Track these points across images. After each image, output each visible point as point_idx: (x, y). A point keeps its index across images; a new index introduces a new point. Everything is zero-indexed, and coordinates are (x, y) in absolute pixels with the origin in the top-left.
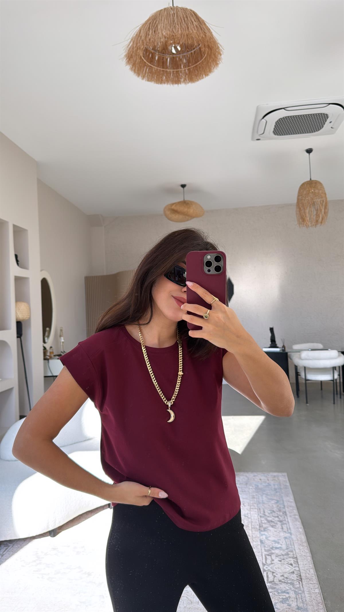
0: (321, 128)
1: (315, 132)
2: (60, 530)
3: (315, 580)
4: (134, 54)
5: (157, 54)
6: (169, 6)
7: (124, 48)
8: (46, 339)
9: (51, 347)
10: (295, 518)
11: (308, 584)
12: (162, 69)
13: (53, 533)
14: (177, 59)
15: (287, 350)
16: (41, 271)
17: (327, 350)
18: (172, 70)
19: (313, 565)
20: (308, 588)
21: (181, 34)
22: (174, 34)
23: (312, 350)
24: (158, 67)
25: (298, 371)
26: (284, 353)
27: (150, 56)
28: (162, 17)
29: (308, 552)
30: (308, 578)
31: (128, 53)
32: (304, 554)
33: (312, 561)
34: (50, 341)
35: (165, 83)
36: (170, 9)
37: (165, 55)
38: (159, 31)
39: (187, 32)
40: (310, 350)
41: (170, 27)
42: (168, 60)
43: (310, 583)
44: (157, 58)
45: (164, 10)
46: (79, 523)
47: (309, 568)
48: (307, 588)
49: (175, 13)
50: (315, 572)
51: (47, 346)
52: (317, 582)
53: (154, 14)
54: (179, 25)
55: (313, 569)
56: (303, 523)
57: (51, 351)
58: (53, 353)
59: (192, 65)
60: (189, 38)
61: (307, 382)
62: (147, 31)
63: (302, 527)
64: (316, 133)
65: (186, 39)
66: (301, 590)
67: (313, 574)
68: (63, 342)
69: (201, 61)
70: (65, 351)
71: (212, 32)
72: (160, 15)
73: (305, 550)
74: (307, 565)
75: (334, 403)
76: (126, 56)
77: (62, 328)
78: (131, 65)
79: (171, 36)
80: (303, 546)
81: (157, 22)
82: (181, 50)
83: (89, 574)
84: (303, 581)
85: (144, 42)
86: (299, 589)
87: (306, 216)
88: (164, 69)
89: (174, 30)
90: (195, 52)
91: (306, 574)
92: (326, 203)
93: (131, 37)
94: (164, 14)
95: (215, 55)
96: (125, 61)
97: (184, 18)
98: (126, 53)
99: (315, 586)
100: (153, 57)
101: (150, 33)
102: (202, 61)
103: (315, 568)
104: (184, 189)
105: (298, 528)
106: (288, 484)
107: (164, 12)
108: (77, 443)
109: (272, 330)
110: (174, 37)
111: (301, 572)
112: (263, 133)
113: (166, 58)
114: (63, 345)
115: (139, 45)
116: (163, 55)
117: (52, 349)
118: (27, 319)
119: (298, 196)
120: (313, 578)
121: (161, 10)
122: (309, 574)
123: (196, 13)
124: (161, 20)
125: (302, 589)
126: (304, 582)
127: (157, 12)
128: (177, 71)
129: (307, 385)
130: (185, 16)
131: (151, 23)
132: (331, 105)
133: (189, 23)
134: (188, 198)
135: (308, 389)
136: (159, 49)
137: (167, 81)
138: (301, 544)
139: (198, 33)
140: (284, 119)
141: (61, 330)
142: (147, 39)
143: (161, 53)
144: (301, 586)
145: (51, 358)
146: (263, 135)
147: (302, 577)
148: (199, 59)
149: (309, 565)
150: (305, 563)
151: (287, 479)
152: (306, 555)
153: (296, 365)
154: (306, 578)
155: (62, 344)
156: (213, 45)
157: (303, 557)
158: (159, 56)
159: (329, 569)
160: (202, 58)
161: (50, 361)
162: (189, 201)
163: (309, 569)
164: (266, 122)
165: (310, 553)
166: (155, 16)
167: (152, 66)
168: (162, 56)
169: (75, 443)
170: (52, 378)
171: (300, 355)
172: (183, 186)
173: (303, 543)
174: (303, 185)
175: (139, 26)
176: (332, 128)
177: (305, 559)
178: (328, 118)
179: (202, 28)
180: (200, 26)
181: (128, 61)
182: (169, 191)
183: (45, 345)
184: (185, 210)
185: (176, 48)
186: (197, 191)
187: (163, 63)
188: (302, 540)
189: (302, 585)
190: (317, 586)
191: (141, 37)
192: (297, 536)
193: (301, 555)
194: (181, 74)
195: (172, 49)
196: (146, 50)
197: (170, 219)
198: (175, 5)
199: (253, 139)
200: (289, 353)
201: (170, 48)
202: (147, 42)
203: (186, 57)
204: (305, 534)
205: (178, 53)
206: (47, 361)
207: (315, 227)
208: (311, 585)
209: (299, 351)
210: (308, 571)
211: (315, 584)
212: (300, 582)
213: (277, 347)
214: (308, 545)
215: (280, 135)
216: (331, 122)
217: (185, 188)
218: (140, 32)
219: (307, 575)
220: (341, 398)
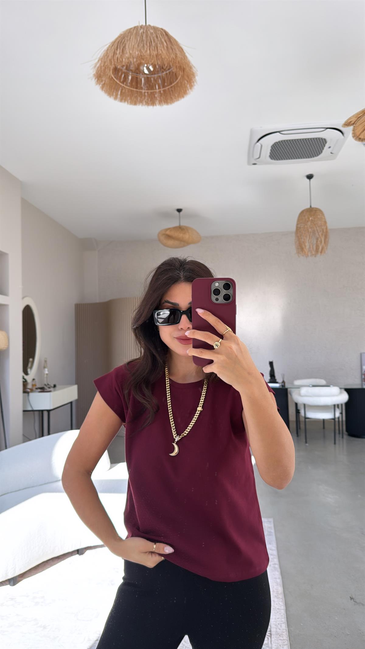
0: (320, 154)
1: (313, 157)
2: (20, 579)
3: (285, 636)
4: (102, 74)
5: (130, 73)
6: (141, 25)
7: (92, 67)
8: (29, 370)
9: (34, 379)
10: (275, 567)
11: (277, 640)
12: (135, 90)
13: (13, 581)
14: (152, 79)
15: (287, 386)
16: (23, 298)
17: (329, 386)
18: (146, 91)
19: (286, 619)
20: (277, 645)
21: (150, 55)
22: (142, 54)
23: (314, 386)
24: (131, 87)
25: (299, 408)
26: (284, 389)
27: (123, 76)
28: (130, 36)
29: (283, 605)
30: (278, 634)
31: (97, 73)
32: (278, 607)
33: (285, 614)
34: (33, 372)
35: (139, 105)
36: (139, 27)
37: (139, 75)
38: (127, 50)
39: (156, 52)
40: (311, 386)
41: (138, 46)
42: (143, 79)
43: (280, 639)
44: (130, 78)
45: (133, 28)
46: (43, 571)
47: (281, 622)
48: (275, 644)
49: (145, 31)
50: (287, 626)
51: (29, 378)
52: (287, 638)
53: (122, 33)
54: (148, 44)
55: (285, 624)
56: (282, 573)
57: (34, 383)
58: (35, 385)
59: (167, 86)
60: (159, 59)
61: (307, 420)
62: (115, 50)
63: (280, 577)
64: (315, 158)
65: (155, 59)
66: (268, 647)
67: (284, 629)
68: (47, 374)
69: (175, 83)
70: (49, 384)
71: (185, 54)
72: (129, 33)
73: (280, 602)
74: (279, 619)
75: (335, 443)
76: (94, 75)
77: (46, 358)
78: (101, 85)
79: (139, 56)
80: (278, 598)
81: (126, 41)
82: (153, 70)
83: (45, 627)
84: (272, 636)
85: (111, 62)
86: (267, 646)
87: (305, 246)
88: (137, 90)
89: (143, 51)
90: (170, 73)
91: (276, 628)
92: (327, 232)
93: (99, 56)
94: (133, 32)
95: (188, 77)
96: (94, 81)
97: (153, 38)
98: (95, 72)
99: (284, 642)
100: (126, 78)
101: (118, 52)
102: (178, 83)
103: (287, 623)
104: (179, 214)
105: (276, 578)
106: (273, 531)
107: (133, 30)
108: (48, 483)
109: (271, 364)
110: (143, 57)
111: (272, 627)
112: (259, 158)
113: (140, 78)
114: (47, 377)
115: (107, 64)
116: (137, 75)
117: (34, 381)
118: (5, 349)
119: (297, 224)
120: (284, 634)
121: (131, 29)
122: (280, 629)
123: (168, 32)
124: (130, 38)
125: (270, 645)
126: (274, 638)
127: (127, 30)
128: (151, 93)
129: (307, 423)
130: (154, 35)
131: (120, 42)
132: (328, 130)
133: (158, 43)
134: (184, 223)
135: (307, 427)
136: (132, 69)
137: (141, 102)
138: (276, 596)
139: (168, 54)
140: (280, 143)
141: (46, 361)
142: (115, 58)
143: (135, 72)
144: (270, 643)
145: (32, 390)
146: (259, 159)
147: (272, 633)
148: (174, 81)
149: (281, 619)
150: (278, 617)
151: (272, 525)
152: (280, 608)
153: (296, 401)
154: (277, 633)
155: (45, 376)
156: (185, 67)
157: (276, 610)
158: (133, 76)
159: (302, 624)
160: (177, 79)
161: (31, 394)
162: (185, 226)
163: (281, 624)
164: (262, 146)
165: (285, 606)
166: (125, 34)
167: (125, 86)
168: (135, 76)
169: (45, 484)
170: (32, 412)
171: (300, 391)
172: (179, 210)
173: (279, 595)
174: (302, 212)
175: (106, 45)
176: (331, 153)
177: (278, 612)
178: (326, 143)
179: (174, 50)
180: (171, 47)
181: (97, 81)
182: (165, 215)
183: (26, 377)
184: (181, 235)
185: (148, 69)
186: (194, 216)
187: (137, 83)
188: (277, 592)
189: (271, 641)
190: (287, 642)
191: (108, 56)
192: (274, 587)
193: (274, 607)
194: (156, 96)
195: (144, 69)
196: (116, 70)
197: (165, 245)
198: (147, 24)
199: (249, 163)
200: (289, 390)
201: (141, 68)
202: (115, 62)
203: (161, 78)
204: (282, 585)
205: (151, 74)
206: (26, 394)
207: (315, 257)
208: (280, 641)
209: (299, 387)
210: (280, 626)
211: (284, 640)
212: (269, 638)
213: (277, 383)
214: (284, 597)
215: (277, 160)
216: (330, 147)
217: (181, 213)
218: (107, 53)
219: (278, 630)
220: (343, 437)
